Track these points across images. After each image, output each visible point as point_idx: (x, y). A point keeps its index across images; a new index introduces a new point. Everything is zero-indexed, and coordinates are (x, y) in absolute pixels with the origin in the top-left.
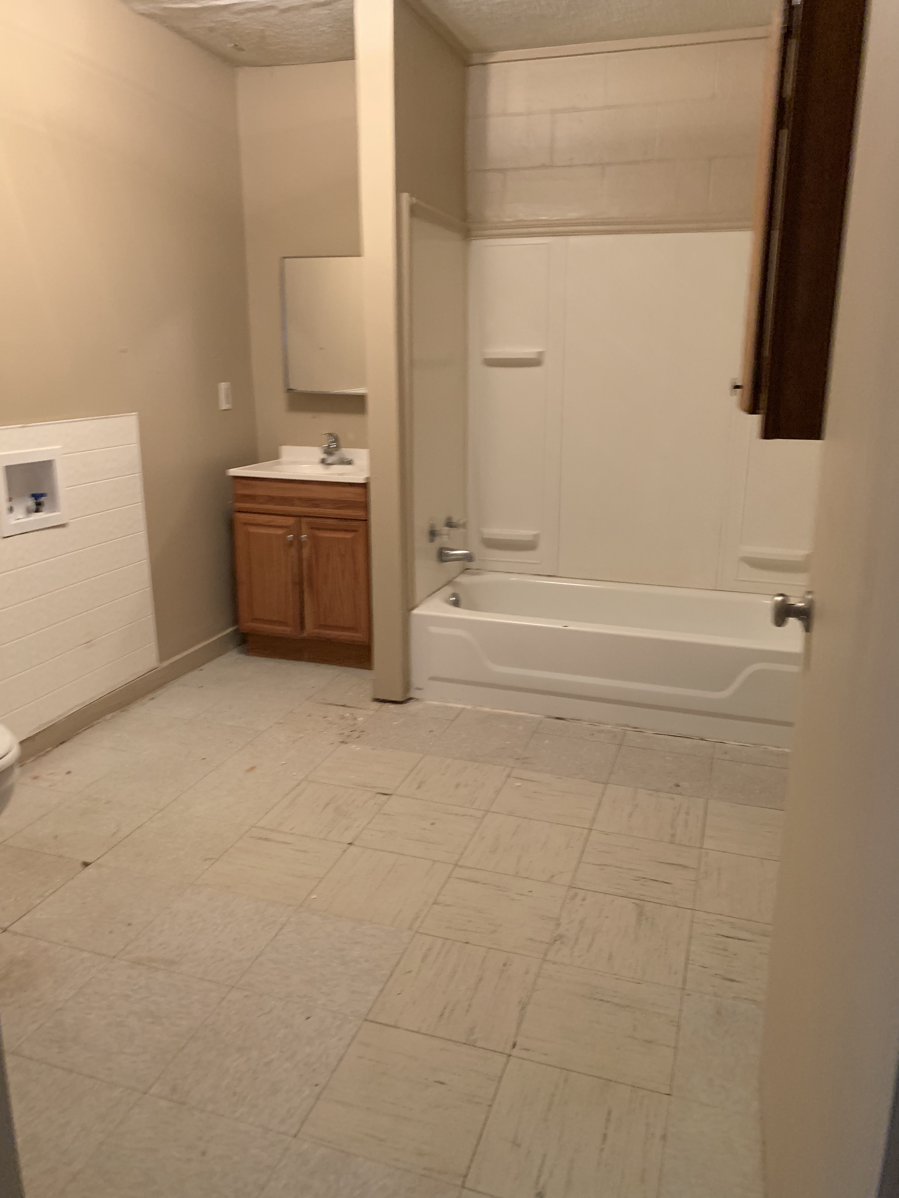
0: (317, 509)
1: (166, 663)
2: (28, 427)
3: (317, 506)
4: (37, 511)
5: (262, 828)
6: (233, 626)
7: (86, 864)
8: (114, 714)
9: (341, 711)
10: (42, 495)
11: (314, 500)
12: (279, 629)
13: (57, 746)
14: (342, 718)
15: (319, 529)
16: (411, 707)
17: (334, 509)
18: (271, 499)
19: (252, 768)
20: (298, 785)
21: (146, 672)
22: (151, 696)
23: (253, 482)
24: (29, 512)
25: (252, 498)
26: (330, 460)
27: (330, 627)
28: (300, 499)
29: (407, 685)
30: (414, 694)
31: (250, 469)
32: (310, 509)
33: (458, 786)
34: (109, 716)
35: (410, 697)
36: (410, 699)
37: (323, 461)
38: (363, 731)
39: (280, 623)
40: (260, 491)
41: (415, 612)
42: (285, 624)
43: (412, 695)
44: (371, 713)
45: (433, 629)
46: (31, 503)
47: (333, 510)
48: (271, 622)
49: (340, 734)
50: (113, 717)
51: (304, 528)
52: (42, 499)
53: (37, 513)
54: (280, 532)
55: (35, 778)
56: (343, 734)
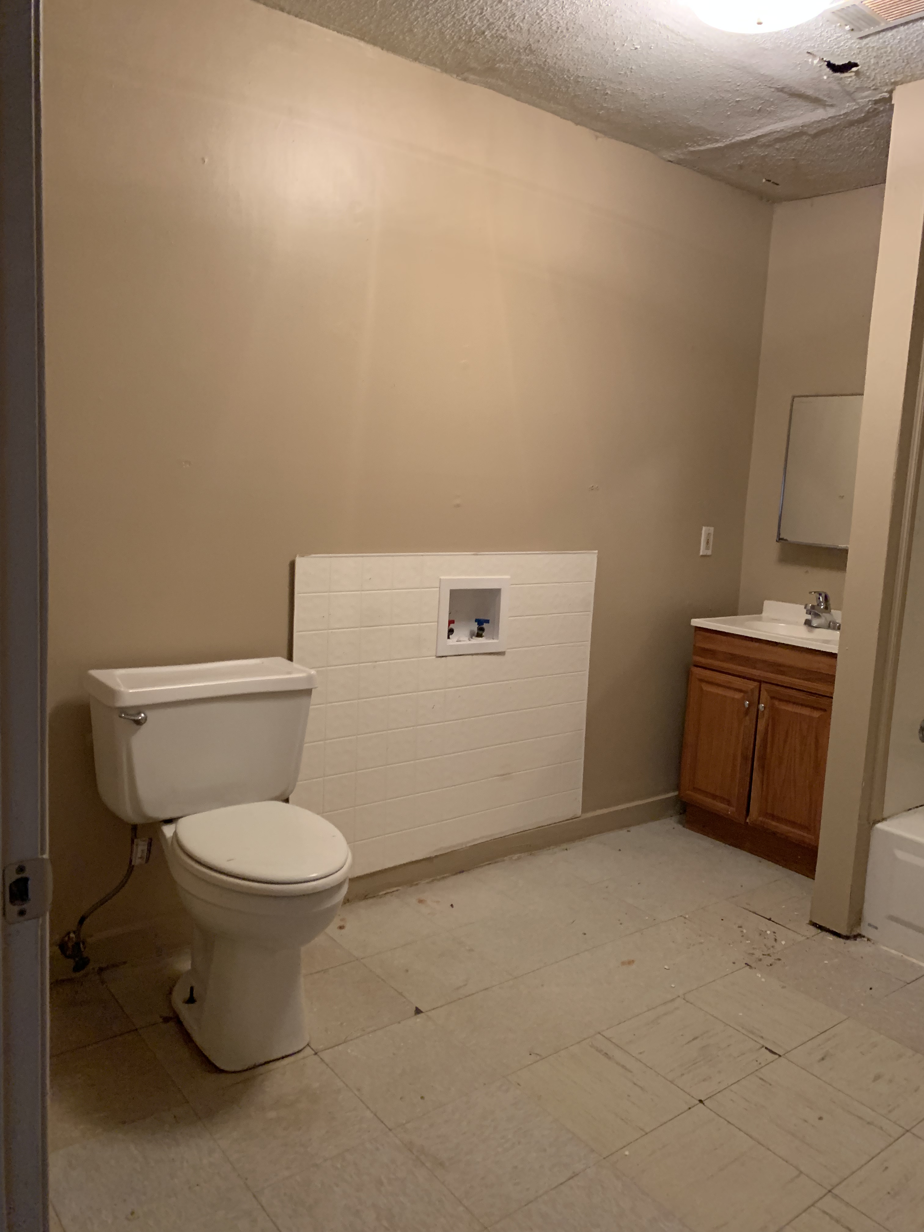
0: (783, 677)
1: (589, 815)
2: (481, 555)
3: (783, 673)
4: (479, 635)
5: (608, 1039)
6: (674, 790)
7: (418, 1011)
8: (522, 855)
9: (764, 925)
10: (487, 621)
11: (780, 665)
12: (720, 806)
13: (456, 874)
14: (762, 934)
15: (780, 700)
16: (853, 946)
17: (803, 679)
18: (733, 658)
19: (631, 962)
20: (673, 1000)
21: (565, 819)
22: (565, 846)
23: (719, 636)
24: (472, 635)
25: (712, 653)
26: (815, 623)
27: (778, 819)
28: (764, 662)
29: (857, 917)
30: (864, 930)
31: (717, 622)
32: (776, 676)
33: (877, 1078)
34: (516, 857)
35: (860, 933)
36: (860, 936)
37: (808, 623)
38: (779, 960)
39: (723, 800)
40: (722, 647)
41: (879, 826)
42: (729, 803)
43: (863, 933)
44: (800, 938)
45: (900, 854)
46: (475, 627)
47: (802, 681)
48: (714, 797)
49: (750, 954)
50: (519, 858)
51: (764, 694)
52: (485, 626)
53: (477, 638)
54: (738, 696)
55: (421, 901)
56: (753, 954)
